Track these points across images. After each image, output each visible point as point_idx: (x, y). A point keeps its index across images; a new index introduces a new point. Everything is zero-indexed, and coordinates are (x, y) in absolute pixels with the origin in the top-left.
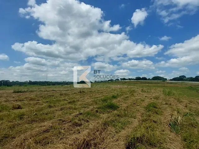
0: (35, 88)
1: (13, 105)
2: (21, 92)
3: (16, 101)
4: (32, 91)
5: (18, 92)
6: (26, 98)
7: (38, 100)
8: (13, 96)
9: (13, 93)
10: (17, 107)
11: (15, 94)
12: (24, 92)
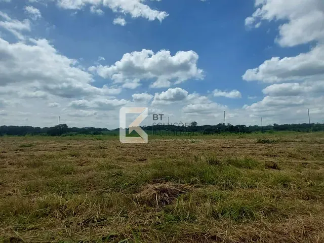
0: (288, 136)
1: (266, 162)
2: (268, 142)
3: (266, 156)
4: (286, 141)
5: (265, 142)
6: (281, 153)
7: (304, 159)
8: (260, 147)
9: (258, 143)
10: (272, 165)
11: (261, 144)
12: (274, 142)
